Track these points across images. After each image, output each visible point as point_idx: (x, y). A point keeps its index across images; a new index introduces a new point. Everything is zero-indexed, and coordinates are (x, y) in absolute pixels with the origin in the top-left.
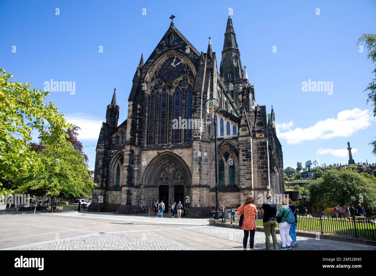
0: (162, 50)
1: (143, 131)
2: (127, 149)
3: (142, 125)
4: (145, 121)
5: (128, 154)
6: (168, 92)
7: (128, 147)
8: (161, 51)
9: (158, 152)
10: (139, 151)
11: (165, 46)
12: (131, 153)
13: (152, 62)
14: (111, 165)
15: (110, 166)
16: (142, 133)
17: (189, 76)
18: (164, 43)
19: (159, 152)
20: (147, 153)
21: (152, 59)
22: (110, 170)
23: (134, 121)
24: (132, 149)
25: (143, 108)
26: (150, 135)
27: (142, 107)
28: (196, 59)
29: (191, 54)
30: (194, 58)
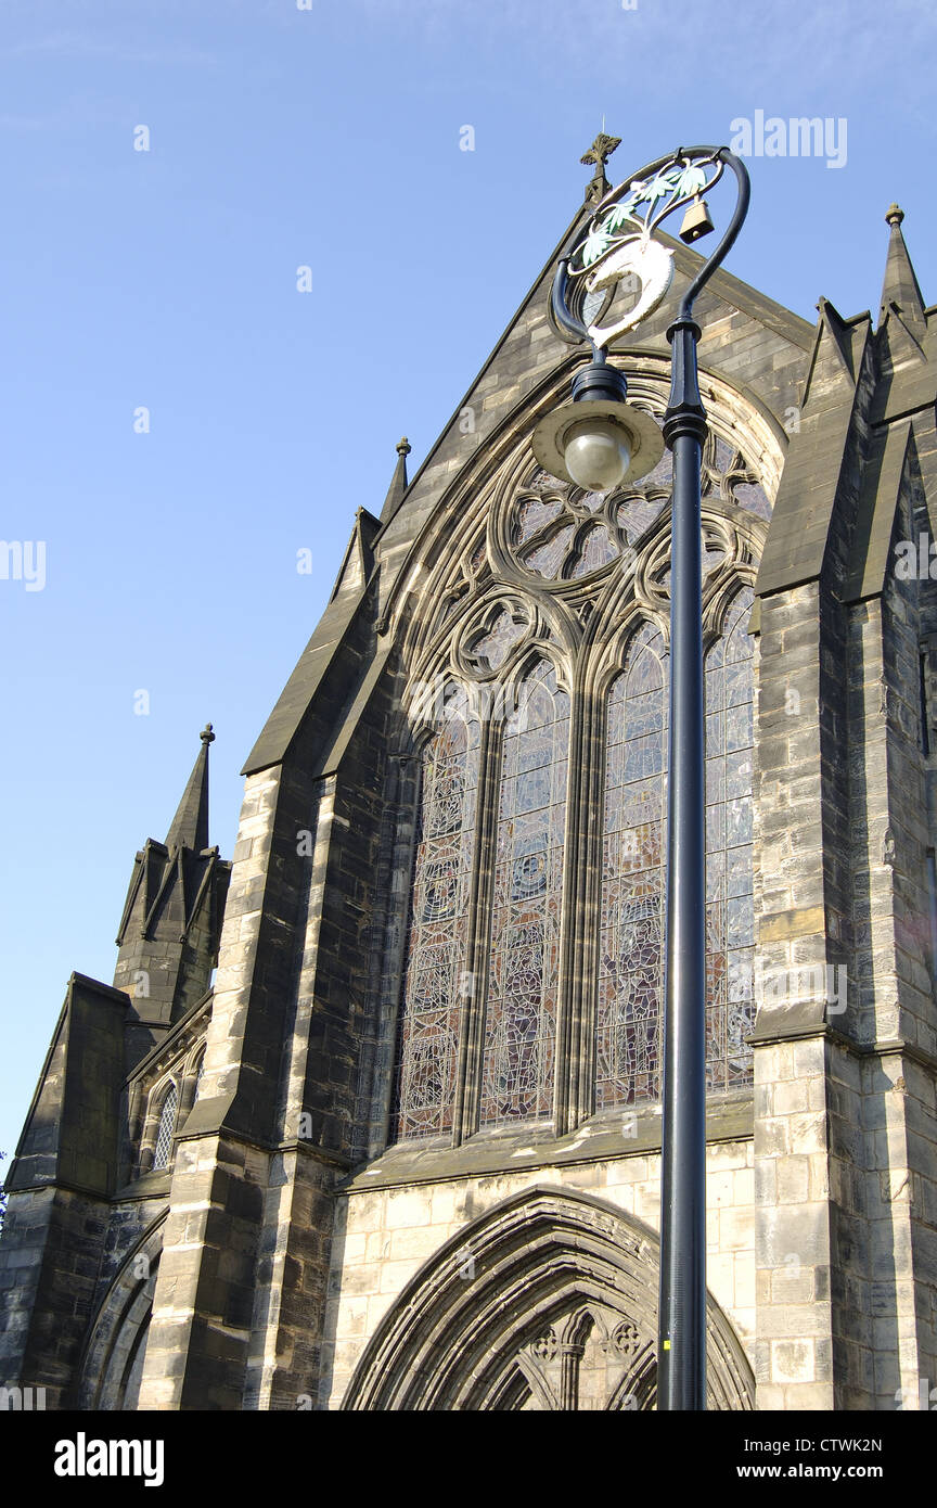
0: (521, 378)
1: (359, 1021)
2: (191, 1169)
3: (354, 971)
4: (385, 934)
5: (195, 1215)
6: (564, 677)
7: (203, 1154)
8: (511, 385)
9: (469, 1200)
10: (309, 1196)
11: (546, 344)
12: (220, 1207)
13: (448, 480)
14: (105, 1340)
15: (99, 1351)
16: (351, 1041)
17: (728, 517)
18: (533, 329)
19: (477, 1200)
20: (377, 1213)
21: (455, 456)
22: (94, 1382)
23: (281, 927)
24: (238, 1172)
25: (369, 826)
26: (418, 1057)
27: (353, 820)
28: (782, 370)
29: (736, 346)
30: (768, 368)
